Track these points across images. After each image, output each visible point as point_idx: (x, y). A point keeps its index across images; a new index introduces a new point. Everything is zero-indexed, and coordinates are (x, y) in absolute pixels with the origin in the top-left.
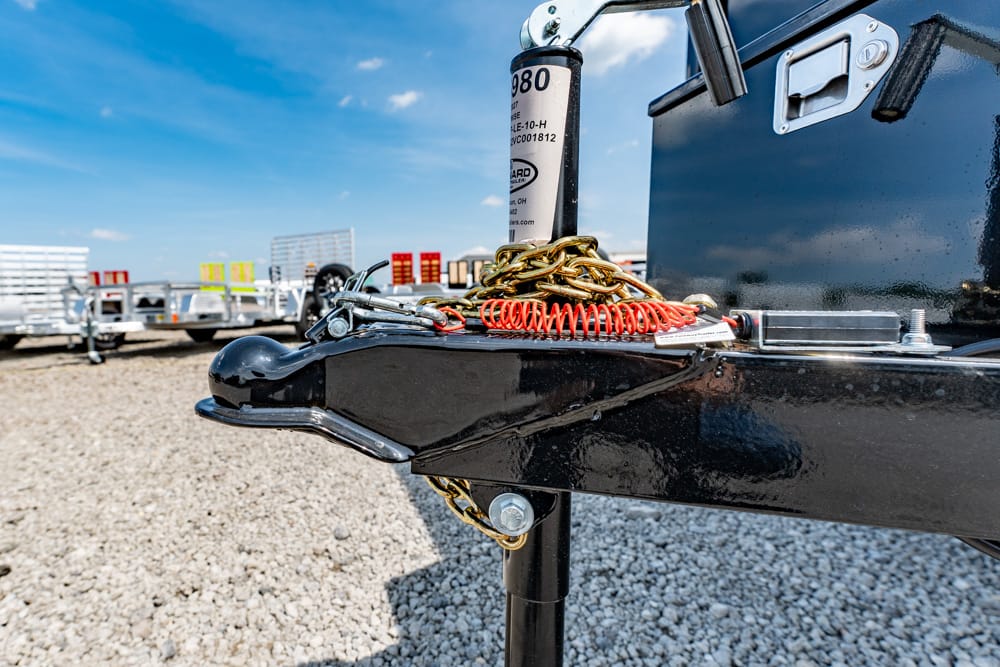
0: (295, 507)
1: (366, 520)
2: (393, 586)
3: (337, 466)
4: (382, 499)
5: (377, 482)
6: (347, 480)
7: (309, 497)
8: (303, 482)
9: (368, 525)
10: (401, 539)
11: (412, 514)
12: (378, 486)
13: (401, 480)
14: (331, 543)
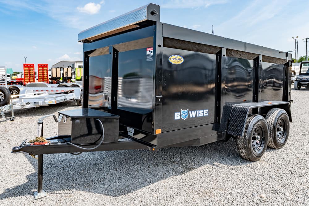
0: (4, 169)
1: (21, 168)
2: (27, 176)
3: (12, 160)
4: (24, 164)
5: (23, 161)
6: (15, 162)
7: (6, 167)
8: (4, 164)
9: (22, 169)
10: (29, 170)
11: (31, 166)
12: (23, 162)
13: (28, 160)
14: (14, 173)
